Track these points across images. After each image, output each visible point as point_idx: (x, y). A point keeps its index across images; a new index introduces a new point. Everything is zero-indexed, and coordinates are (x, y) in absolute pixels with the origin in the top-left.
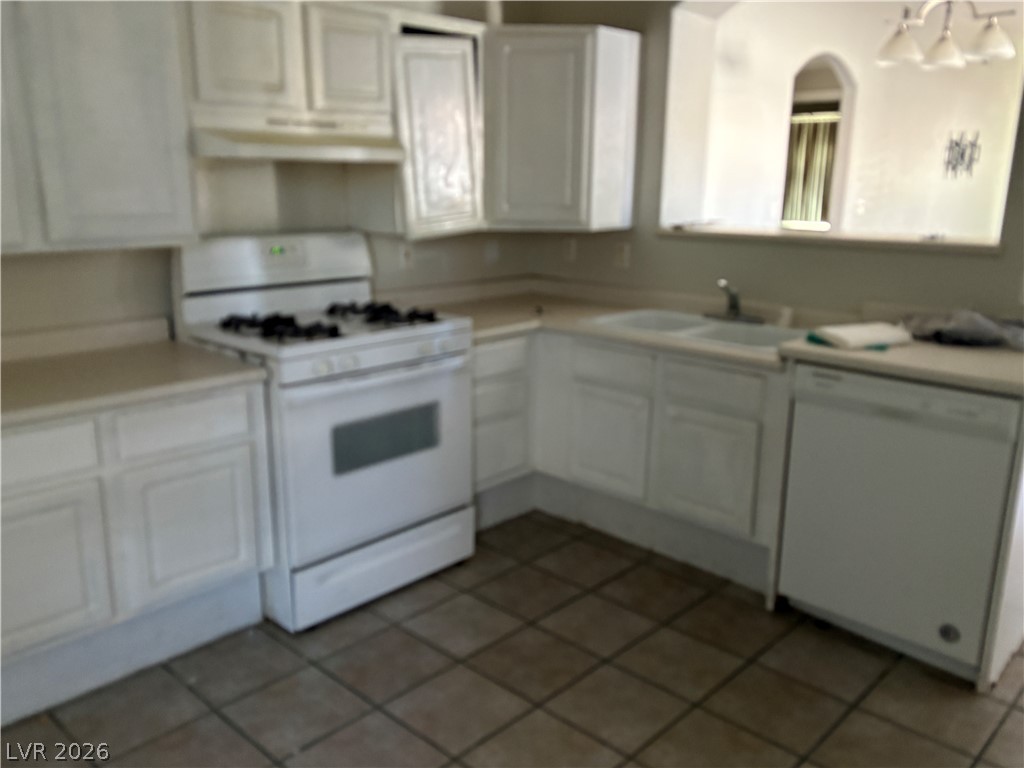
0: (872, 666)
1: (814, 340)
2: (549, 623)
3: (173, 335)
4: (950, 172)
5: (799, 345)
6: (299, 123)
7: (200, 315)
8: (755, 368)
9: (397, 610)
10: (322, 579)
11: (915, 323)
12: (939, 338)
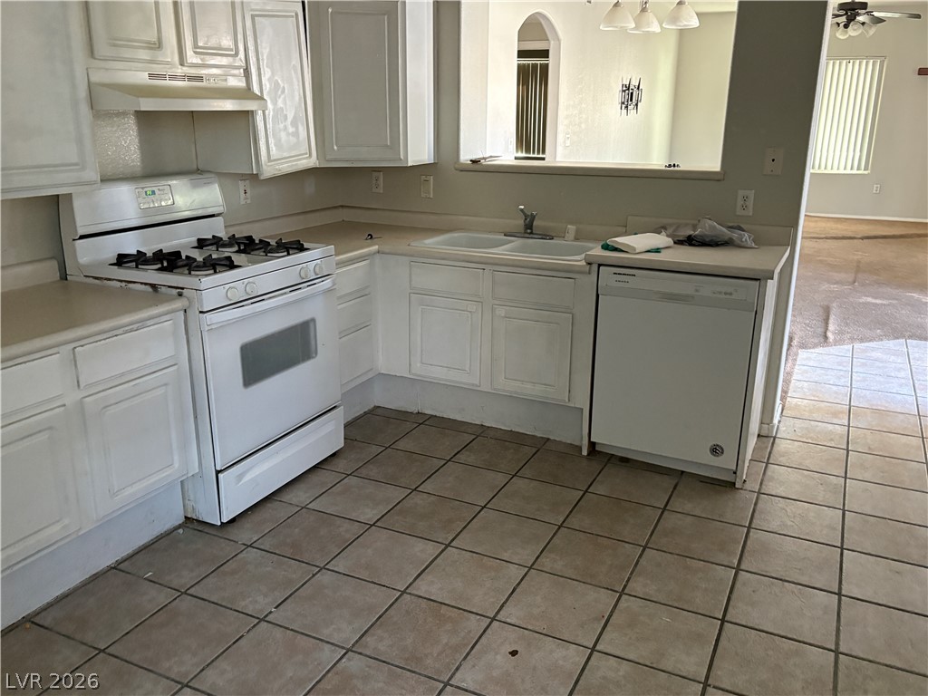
0: (668, 483)
1: (606, 247)
2: (427, 487)
3: (64, 276)
4: (624, 111)
5: (597, 251)
6: (173, 77)
7: (91, 255)
8: (568, 272)
9: (300, 496)
10: (240, 477)
11: (670, 231)
12: (690, 241)
